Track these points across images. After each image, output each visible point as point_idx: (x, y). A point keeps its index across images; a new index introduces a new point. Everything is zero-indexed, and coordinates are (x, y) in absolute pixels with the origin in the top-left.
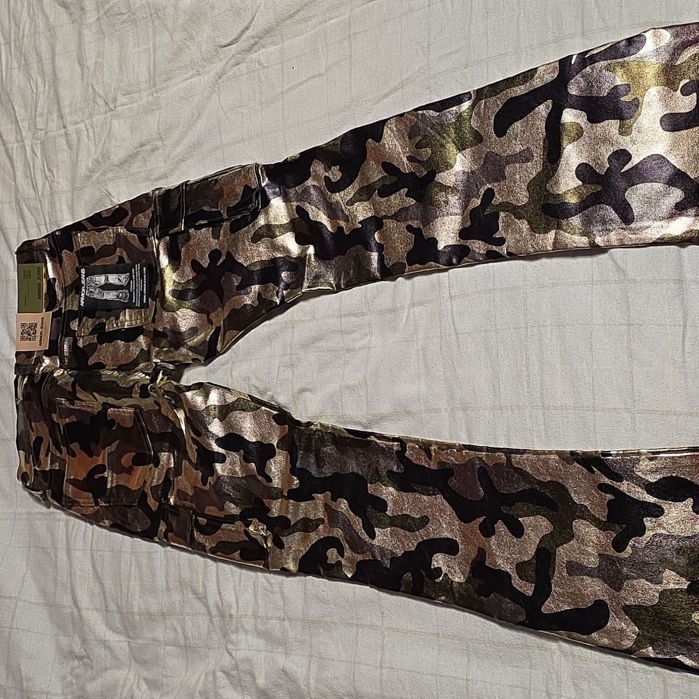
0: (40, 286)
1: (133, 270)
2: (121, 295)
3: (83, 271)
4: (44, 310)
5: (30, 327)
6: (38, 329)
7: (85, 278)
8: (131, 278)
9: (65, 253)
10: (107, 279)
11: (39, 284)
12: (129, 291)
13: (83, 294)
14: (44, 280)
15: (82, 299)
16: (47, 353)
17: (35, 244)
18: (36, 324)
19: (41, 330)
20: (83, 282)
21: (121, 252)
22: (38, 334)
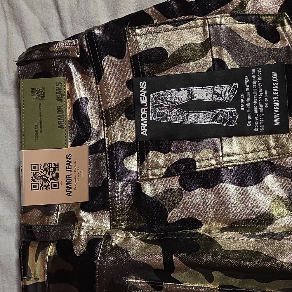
0: (61, 110)
1: (246, 78)
2: (220, 116)
3: (143, 86)
4: (70, 144)
5: (46, 169)
6: (62, 172)
7: (148, 95)
8: (241, 89)
9: (108, 61)
10: (192, 94)
11: (60, 108)
12: (238, 109)
13: (143, 119)
14: (68, 101)
15: (144, 125)
16: (86, 207)
17: (55, 48)
18: (57, 166)
19: (69, 173)
20: (143, 101)
21: (220, 53)
22: (62, 178)
